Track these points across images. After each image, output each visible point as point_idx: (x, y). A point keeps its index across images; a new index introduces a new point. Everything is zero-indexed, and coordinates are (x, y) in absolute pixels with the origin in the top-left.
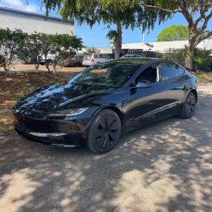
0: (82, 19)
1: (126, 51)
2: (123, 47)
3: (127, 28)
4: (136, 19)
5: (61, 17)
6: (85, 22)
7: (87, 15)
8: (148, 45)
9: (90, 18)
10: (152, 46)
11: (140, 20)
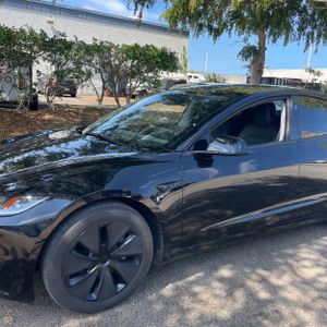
0: (201, 27)
1: (271, 80)
2: (266, 74)
3: (274, 41)
4: (295, 27)
5: (167, 24)
6: (206, 33)
7: (210, 20)
8: (311, 71)
9: (215, 25)
10: (318, 74)
11: (301, 29)
